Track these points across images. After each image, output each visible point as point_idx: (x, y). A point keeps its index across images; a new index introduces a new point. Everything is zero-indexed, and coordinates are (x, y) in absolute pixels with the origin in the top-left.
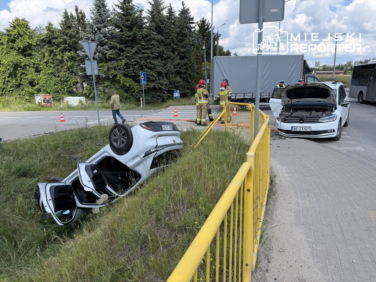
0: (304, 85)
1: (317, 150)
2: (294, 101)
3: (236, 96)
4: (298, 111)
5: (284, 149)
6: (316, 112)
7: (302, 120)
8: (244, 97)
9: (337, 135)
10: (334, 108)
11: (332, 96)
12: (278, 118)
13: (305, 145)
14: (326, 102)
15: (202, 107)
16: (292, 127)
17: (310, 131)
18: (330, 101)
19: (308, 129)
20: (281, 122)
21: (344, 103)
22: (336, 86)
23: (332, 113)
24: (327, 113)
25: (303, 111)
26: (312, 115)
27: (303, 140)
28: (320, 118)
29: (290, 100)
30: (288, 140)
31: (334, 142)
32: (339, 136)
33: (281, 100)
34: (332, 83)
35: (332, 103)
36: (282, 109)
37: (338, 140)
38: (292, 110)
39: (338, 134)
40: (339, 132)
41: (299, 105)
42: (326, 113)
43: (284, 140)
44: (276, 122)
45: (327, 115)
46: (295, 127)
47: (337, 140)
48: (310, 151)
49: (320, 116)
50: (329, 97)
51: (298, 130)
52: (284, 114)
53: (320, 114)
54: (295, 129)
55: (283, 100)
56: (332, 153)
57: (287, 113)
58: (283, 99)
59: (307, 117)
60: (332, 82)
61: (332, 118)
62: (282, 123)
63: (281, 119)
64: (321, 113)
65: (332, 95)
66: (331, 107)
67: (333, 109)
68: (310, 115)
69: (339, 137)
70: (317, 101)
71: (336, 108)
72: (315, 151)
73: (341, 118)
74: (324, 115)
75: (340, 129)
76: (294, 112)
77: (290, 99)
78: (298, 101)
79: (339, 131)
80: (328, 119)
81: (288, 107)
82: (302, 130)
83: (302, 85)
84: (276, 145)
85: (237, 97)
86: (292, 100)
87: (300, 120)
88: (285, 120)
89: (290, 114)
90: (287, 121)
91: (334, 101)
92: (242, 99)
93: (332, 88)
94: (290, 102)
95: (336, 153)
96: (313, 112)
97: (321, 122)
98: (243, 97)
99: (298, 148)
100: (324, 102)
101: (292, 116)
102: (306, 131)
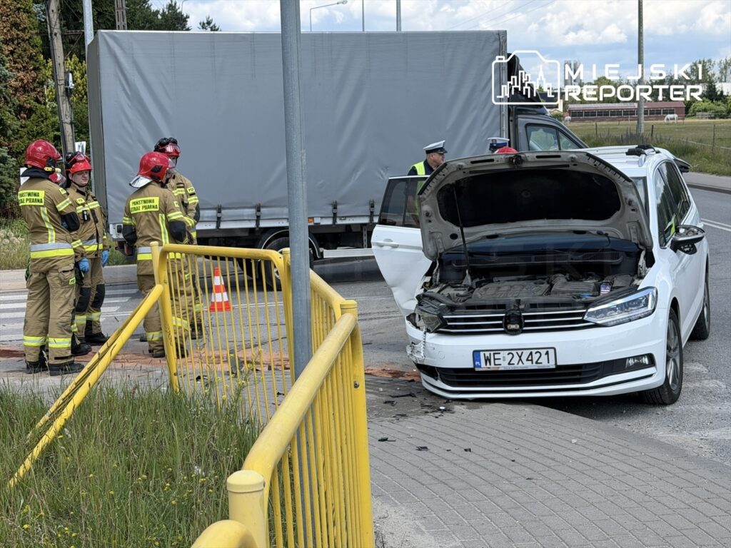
0: (510, 161)
1: (586, 452)
2: (477, 234)
3: (219, 220)
4: (495, 279)
5: (448, 455)
6: (571, 279)
7: (513, 321)
8: (258, 224)
9: (667, 379)
10: (642, 262)
11: (628, 209)
12: (414, 314)
13: (538, 434)
14: (606, 235)
15: (52, 278)
16: (476, 354)
17: (551, 365)
18: (623, 231)
19: (544, 360)
20: (428, 331)
21: (681, 235)
22: (644, 166)
23: (636, 282)
24: (617, 284)
25: (519, 280)
26: (556, 292)
27: (527, 410)
28: (587, 305)
29: (457, 230)
30: (463, 416)
31: (659, 410)
32: (674, 381)
33: (417, 232)
34: (628, 154)
35: (634, 239)
36: (429, 273)
37: (673, 399)
38: (468, 277)
39: (671, 372)
40: (671, 364)
41: (500, 254)
42: (611, 284)
43: (447, 415)
44: (407, 335)
45: (615, 291)
46: (487, 354)
47: (667, 401)
48: (558, 457)
49: (587, 297)
50: (618, 213)
51: (504, 365)
52: (439, 296)
53: (586, 289)
54: (488, 360)
55: (427, 233)
56: (648, 460)
57: (450, 291)
58: (429, 227)
59: (534, 306)
60: (626, 148)
61: (637, 303)
62: (432, 339)
63: (427, 320)
64: (591, 282)
65: (630, 203)
66: (628, 254)
67: (640, 263)
68: (549, 292)
69: (674, 388)
70: (569, 231)
71: (650, 261)
72: (579, 456)
73: (674, 304)
74: (605, 291)
75: (677, 351)
76: (479, 285)
77: (456, 224)
78: (493, 233)
79: (674, 360)
80: (623, 307)
81: (450, 263)
82: (520, 366)
83: (504, 161)
84: (411, 441)
85: (223, 226)
86: (465, 230)
87: (507, 320)
88: (444, 324)
89: (462, 293)
90: (451, 327)
91: (642, 228)
92: (251, 230)
93: (629, 175)
94: (459, 241)
95: (666, 457)
96: (560, 282)
97: (596, 326)
98: (252, 225)
99: (509, 446)
100: (600, 233)
101: (470, 302)
102: (535, 366)
